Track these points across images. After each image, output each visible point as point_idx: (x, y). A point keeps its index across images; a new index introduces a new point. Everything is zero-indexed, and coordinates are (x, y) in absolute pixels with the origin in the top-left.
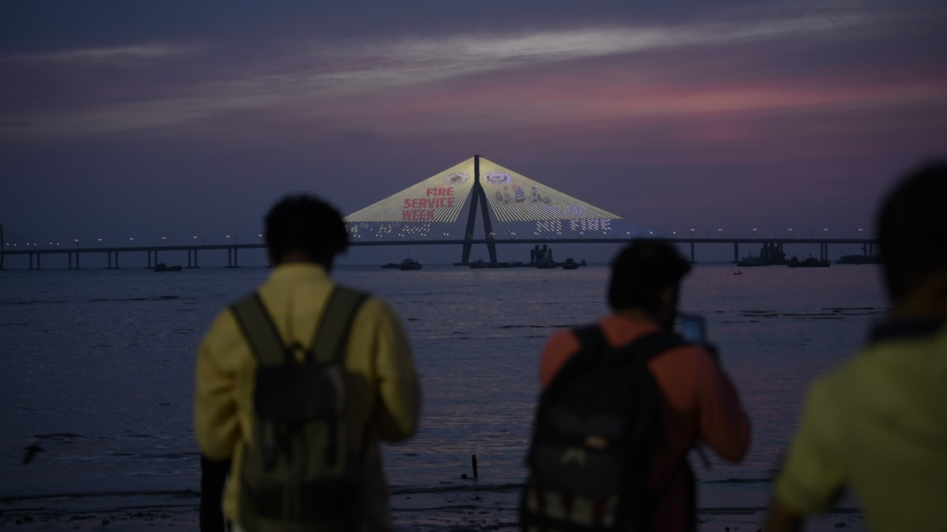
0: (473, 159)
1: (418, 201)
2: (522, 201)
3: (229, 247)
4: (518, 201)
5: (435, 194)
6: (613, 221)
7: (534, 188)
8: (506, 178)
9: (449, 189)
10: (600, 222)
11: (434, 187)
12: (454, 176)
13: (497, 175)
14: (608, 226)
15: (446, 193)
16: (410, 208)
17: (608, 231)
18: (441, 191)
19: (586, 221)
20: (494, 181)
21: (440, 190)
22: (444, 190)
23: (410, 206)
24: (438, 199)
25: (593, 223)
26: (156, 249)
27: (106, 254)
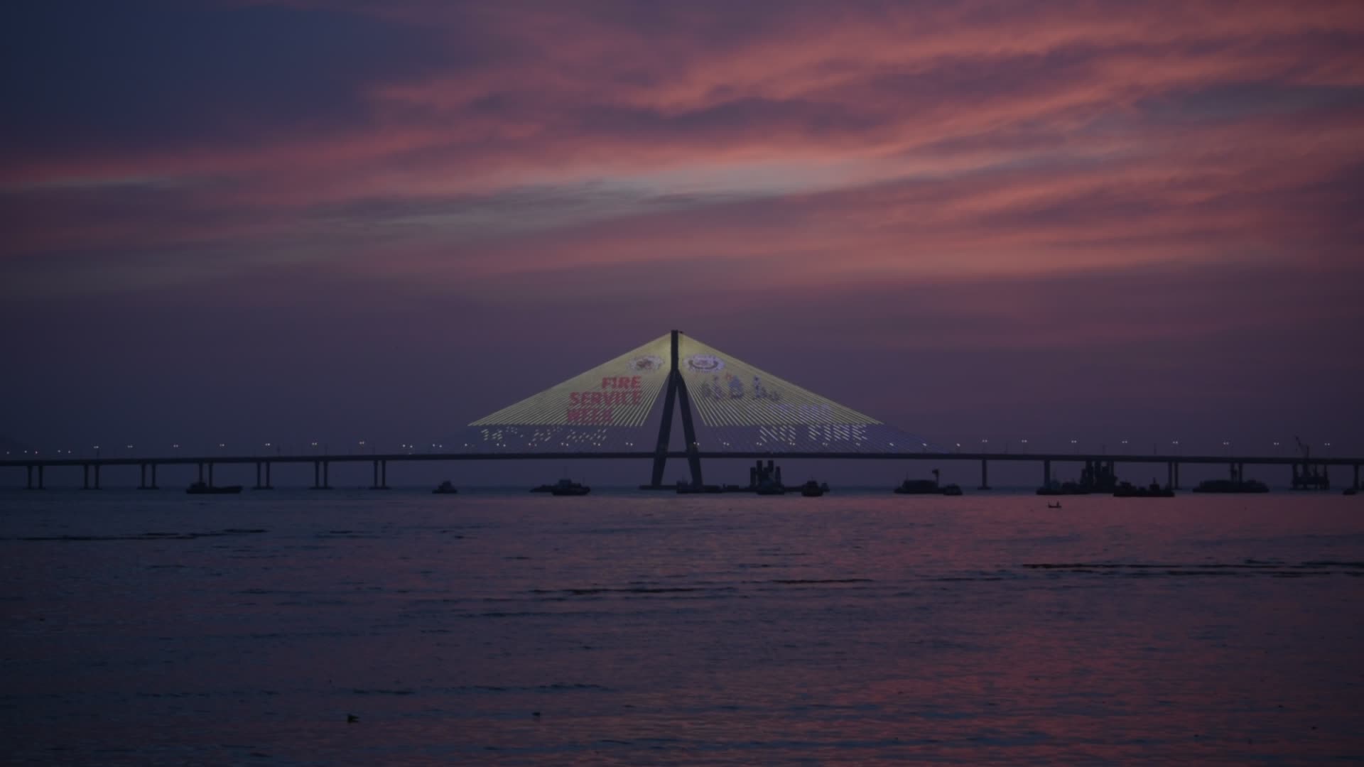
0: (669, 336)
1: (590, 396)
2: (739, 397)
3: (317, 460)
4: (733, 397)
5: (614, 386)
6: (870, 428)
7: (757, 379)
8: (716, 364)
9: (634, 378)
10: (851, 428)
11: (612, 376)
12: (641, 360)
13: (704, 359)
14: (864, 434)
15: (630, 384)
16: (578, 406)
17: (863, 442)
18: (623, 382)
19: (832, 427)
20: (699, 368)
21: (621, 380)
22: (628, 380)
23: (577, 403)
24: (618, 394)
25: (842, 429)
26: (211, 461)
27: (138, 468)
